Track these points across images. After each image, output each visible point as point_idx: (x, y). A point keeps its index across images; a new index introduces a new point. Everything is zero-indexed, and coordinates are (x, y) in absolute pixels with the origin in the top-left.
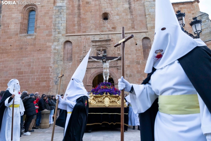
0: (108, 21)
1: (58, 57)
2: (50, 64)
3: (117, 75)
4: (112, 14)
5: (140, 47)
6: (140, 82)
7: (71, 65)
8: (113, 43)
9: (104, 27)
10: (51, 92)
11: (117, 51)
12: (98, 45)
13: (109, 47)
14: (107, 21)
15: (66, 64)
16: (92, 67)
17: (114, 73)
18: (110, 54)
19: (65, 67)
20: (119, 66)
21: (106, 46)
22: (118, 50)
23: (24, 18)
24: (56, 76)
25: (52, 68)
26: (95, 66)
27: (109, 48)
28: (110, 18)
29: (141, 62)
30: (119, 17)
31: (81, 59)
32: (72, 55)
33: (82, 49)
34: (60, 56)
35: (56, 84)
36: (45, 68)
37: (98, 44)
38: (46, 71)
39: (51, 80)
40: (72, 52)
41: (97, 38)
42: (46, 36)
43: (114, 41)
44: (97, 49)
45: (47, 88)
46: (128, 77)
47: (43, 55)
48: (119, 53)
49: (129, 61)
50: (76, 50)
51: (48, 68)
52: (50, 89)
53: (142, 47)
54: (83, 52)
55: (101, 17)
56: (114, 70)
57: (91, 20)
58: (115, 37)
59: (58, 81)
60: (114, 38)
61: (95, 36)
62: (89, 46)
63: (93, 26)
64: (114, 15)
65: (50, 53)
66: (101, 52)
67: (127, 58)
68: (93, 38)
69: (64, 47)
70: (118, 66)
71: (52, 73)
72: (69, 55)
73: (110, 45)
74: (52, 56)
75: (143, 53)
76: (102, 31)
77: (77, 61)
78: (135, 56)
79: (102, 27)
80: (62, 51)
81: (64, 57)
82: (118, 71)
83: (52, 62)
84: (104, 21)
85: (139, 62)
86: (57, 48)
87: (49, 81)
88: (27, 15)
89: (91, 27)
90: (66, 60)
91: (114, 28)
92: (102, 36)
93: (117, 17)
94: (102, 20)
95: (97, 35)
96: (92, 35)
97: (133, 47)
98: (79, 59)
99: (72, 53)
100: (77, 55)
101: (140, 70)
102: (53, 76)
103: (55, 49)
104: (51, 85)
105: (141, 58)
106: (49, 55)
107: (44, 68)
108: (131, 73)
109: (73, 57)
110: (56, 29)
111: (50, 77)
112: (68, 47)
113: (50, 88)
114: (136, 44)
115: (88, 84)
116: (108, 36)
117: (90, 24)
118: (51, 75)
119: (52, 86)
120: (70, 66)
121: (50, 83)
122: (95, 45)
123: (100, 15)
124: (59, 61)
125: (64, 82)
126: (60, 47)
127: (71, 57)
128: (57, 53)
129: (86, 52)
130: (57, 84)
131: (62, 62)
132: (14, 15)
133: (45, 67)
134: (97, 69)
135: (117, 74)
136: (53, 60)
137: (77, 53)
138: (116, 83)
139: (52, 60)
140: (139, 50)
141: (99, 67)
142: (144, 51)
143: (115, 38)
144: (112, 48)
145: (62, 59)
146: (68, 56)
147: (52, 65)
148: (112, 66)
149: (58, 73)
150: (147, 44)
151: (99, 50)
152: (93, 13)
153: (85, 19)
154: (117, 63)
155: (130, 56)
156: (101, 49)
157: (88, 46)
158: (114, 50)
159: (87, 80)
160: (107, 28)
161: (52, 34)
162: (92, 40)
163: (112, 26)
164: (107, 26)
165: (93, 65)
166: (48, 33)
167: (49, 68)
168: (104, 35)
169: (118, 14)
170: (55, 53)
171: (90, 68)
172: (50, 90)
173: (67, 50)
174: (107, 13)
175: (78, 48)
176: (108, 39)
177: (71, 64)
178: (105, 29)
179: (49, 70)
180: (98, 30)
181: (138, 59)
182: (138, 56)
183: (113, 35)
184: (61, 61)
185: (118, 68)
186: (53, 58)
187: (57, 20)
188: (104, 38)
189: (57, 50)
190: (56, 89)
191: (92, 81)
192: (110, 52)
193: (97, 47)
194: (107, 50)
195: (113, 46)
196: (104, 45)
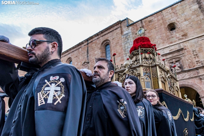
0: (176, 30)
4: (178, 22)
8: (187, 51)
9: (172, 37)
11: (194, 59)
12: (170, 58)
13: (183, 57)
14: (174, 31)
17: (196, 84)
18: (186, 63)
20: (202, 75)
21: (179, 56)
22: (195, 57)
23: (102, 52)
27: (183, 58)
28: (178, 27)
30: (189, 21)
37: (168, 56)
41: (167, 51)
42: (120, 62)
43: (188, 49)
44: (170, 62)
55: (167, 29)
56: (196, 80)
57: (157, 35)
58: (188, 44)
60: (187, 46)
61: (164, 49)
63: (160, 40)
64: (182, 22)
66: (175, 64)
68: (162, 52)
70: (200, 76)
73: (183, 54)
76: (172, 43)
79: (169, 38)
82: (201, 81)
84: (171, 32)
88: (104, 49)
89: (158, 42)
91: (185, 35)
92: (172, 48)
93: (186, 23)
94: (168, 31)
95: (166, 48)
96: (161, 50)
110: (126, 54)
116: (179, 45)
117: (156, 40)
122: (166, 59)
123: (165, 28)
132: (96, 52)
135: (201, 85)
138: (203, 96)
143: (189, 46)
144: (187, 57)
148: (191, 77)
151: (172, 63)
152: (157, 29)
153: (150, 37)
154: (197, 73)
156: (174, 60)
158: (191, 58)
160: (176, 38)
161: (124, 59)
162: (162, 54)
163: (182, 33)
164: (176, 36)
166: (121, 59)
168: (174, 46)
169: (185, 20)
174: (173, 23)
176: (180, 48)
178: (174, 39)
180: (166, 43)
183: (185, 43)
185: (200, 78)
187: (126, 45)
188: (175, 48)
192: (186, 62)
193: (169, 60)
194: (181, 60)
195: (188, 54)
196: (177, 56)
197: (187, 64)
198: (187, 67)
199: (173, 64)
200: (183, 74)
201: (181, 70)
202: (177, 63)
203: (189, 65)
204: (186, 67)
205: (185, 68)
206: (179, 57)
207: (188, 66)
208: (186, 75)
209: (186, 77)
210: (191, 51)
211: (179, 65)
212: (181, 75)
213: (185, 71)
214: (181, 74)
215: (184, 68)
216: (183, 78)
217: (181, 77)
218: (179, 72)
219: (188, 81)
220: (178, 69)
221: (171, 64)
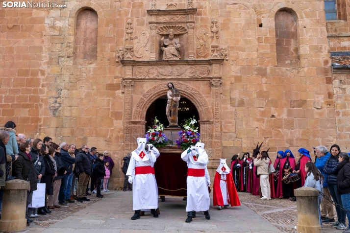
1: (62, 47)
2: (40, 65)
3: (207, 99)
5: (270, 32)
6: (264, 120)
7: (94, 71)
8: (202, 19)
10: (42, 134)
11: (210, 39)
12: (165, 23)
13: (192, 30)
15: (79, 67)
16: (147, 78)
17: (200, 94)
18: (193, 46)
19: (79, 74)
20: (216, 78)
21: (183, 25)
22: (212, 37)
24: (54, 94)
25: (46, 75)
26: (155, 75)
27: (190, 31)
29: (268, 71)
31: (120, 54)
32: (96, 44)
33: (122, 31)
34: (65, 44)
35: (54, 114)
36: (27, 75)
37: (162, 19)
38: (30, 83)
39: (41, 106)
40: (97, 36)
41: (162, 4)
43: (205, 14)
44: (161, 33)
45: (32, 122)
46: (236, 105)
47: (22, 41)
48: (214, 43)
49: (238, 67)
50: (106, 31)
51: (35, 73)
52: (40, 126)
53: (274, 34)
54: (124, 39)
56: (202, 86)
59: (60, 109)
60: (205, 8)
62: (141, 24)
65: (42, 36)
66: (171, 39)
67: (233, 59)
68: (151, 3)
69: (77, 25)
70: (211, 78)
71: (46, 89)
72: (89, 45)
73: (193, 22)
74: (46, 45)
75: (275, 47)
77: (109, 60)
78: (255, 55)
80: (72, 32)
81: (76, 49)
82: (211, 90)
83: (46, 60)
85: (266, 69)
86: (59, 24)
87: (37, 107)
90: (82, 56)
92: (176, 1)
97: (251, 32)
98: (114, 54)
99: (97, 40)
100: (108, 46)
101: (265, 89)
102: (47, 94)
103: (53, 27)
104: (42, 117)
105: (269, 62)
106: (37, 42)
107: (26, 73)
108: (243, 97)
109: (98, 50)
111: (41, 96)
112: (86, 23)
113: (39, 124)
114: (261, 26)
115: (136, 118)
118: (42, 92)
119: (45, 119)
120: (90, 71)
121: (40, 112)
122: (157, 23)
124: (63, 59)
125: (74, 111)
126: (66, 23)
127: (95, 50)
128: (59, 37)
129: (131, 39)
130: (57, 114)
131: (72, 62)
133: (27, 71)
134: (158, 83)
135: (207, 97)
136: (48, 56)
137: (110, 40)
138: (205, 120)
139: (45, 55)
140: (267, 39)
141: (165, 77)
142: (279, 44)
143: (208, 8)
144: (198, 31)
145: (72, 54)
146: (88, 47)
147: (44, 67)
148: (196, 76)
149: (59, 88)
150: (287, 27)
151: (167, 36)
154: (208, 70)
155: (243, 55)
156: (171, 31)
157: (138, 25)
158: (204, 37)
159: (132, 110)
162: (149, 9)
165: (148, 73)
167: (37, 75)
170: (53, 37)
171: (141, 79)
172: (40, 129)
173: (85, 32)
175: (111, 26)
176: (190, 7)
177: (93, 66)
179: (39, 80)
181: (262, 62)
182: (262, 54)
184: (68, 57)
185: (210, 83)
186: (49, 49)
188: (181, 5)
189: (58, 29)
190: (55, 126)
191: (145, 113)
192: (193, 42)
193: (161, 28)
194: (185, 35)
195: (201, 26)
196: (179, 23)
197: (195, 48)
198: (194, 54)
199: (168, 40)
200: (181, 66)
201: (180, 57)
202: (176, 40)
203: (197, 51)
204: (191, 53)
205: (188, 54)
206: (184, 28)
207: (195, 51)
208: (186, 70)
209: (186, 75)
210: (210, 21)
211: (179, 46)
212: (177, 69)
213: (188, 63)
214: (178, 67)
215: (186, 53)
216: (181, 75)
217: (176, 73)
218: (176, 61)
219: (187, 84)
220: (176, 53)
221: (163, 38)
